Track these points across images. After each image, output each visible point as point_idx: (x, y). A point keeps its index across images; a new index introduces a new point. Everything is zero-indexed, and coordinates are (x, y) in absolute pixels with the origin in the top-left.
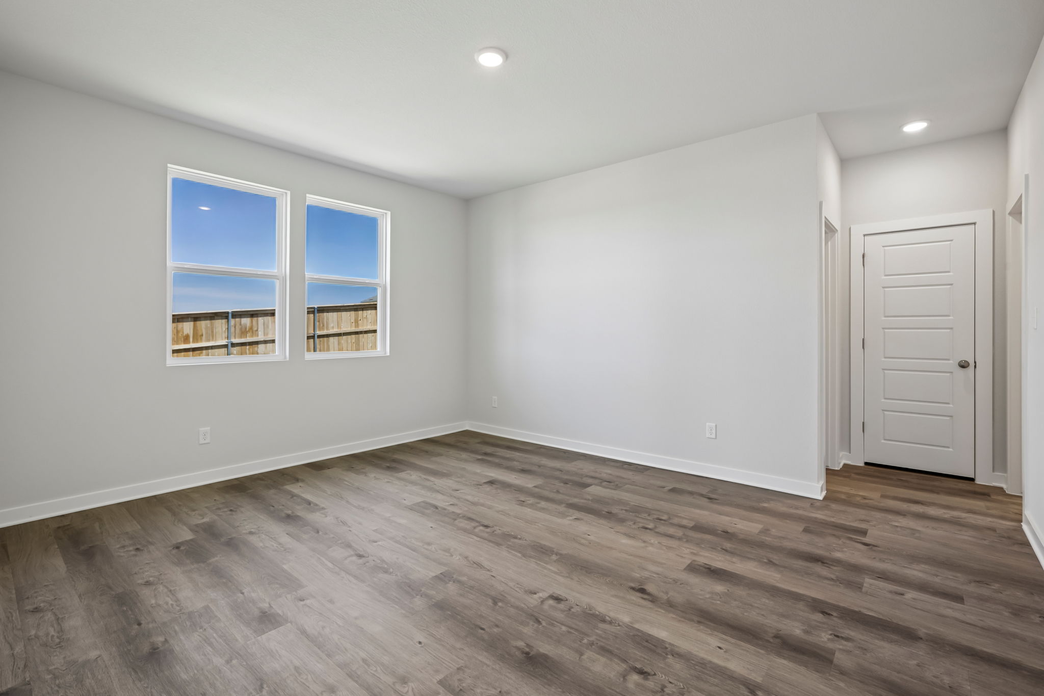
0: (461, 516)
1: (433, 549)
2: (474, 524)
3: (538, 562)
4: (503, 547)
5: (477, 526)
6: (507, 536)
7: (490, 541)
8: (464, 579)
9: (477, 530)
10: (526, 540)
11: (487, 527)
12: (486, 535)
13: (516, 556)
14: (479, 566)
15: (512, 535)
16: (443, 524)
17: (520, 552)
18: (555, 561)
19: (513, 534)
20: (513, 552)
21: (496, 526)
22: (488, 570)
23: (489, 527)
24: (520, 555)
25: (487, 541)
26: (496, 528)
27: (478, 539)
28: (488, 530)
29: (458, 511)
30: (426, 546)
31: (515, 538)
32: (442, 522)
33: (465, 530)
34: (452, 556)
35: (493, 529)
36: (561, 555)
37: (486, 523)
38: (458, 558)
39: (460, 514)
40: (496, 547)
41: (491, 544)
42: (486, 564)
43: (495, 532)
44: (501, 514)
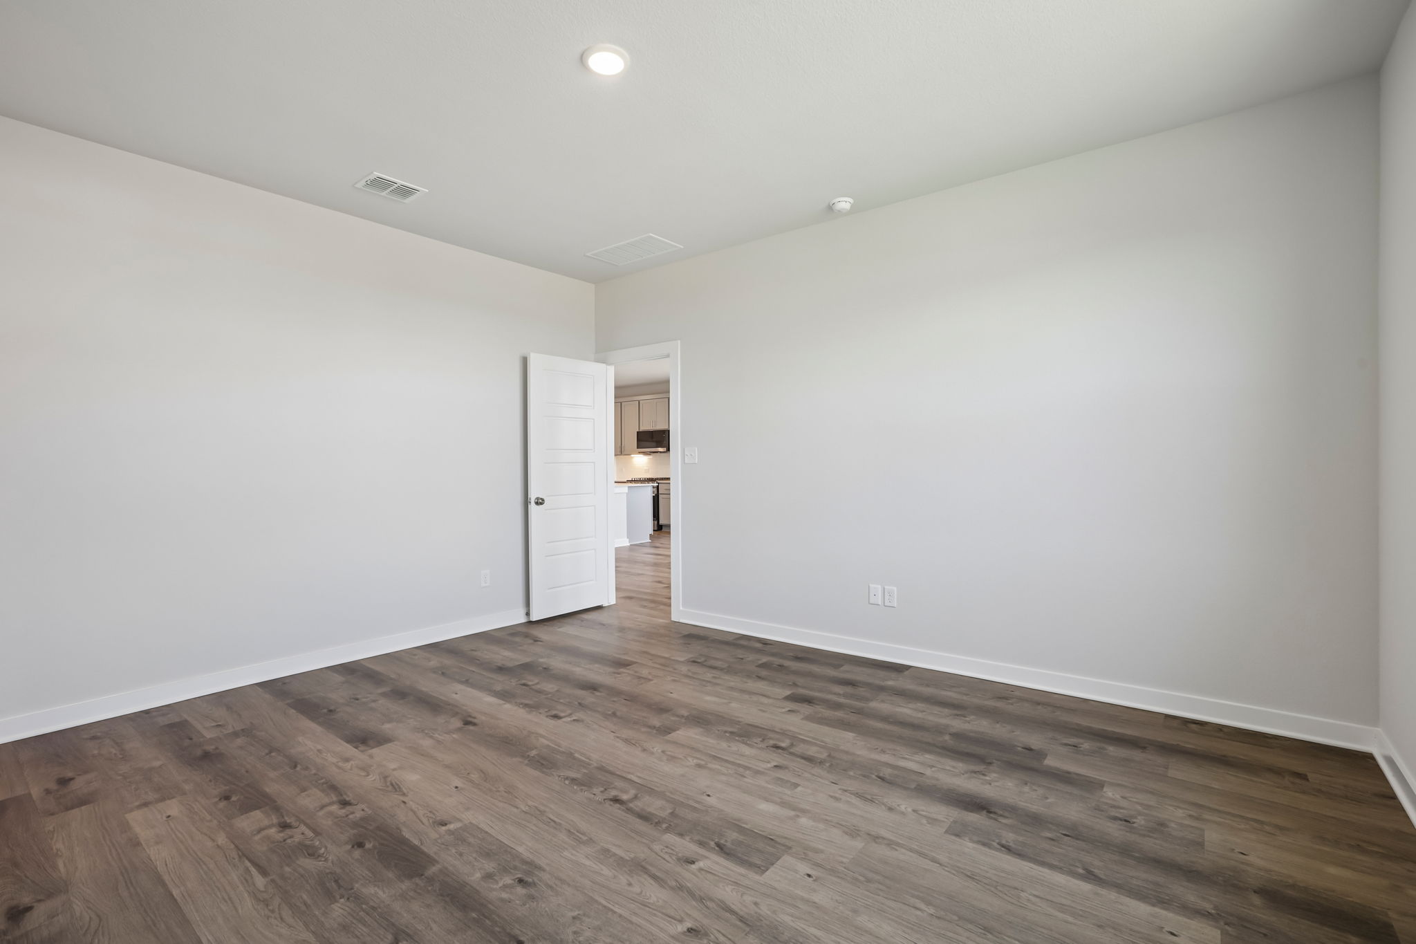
0: (664, 826)
1: (690, 759)
2: (637, 805)
3: (556, 747)
4: (595, 765)
5: (631, 800)
6: (585, 783)
7: (612, 773)
8: (644, 729)
9: (632, 792)
10: (559, 776)
11: (616, 800)
12: (619, 783)
13: (582, 754)
14: (627, 741)
15: (577, 785)
16: (691, 803)
17: (574, 758)
18: (536, 748)
19: (575, 787)
20: (584, 759)
21: (600, 803)
22: (618, 737)
23: (611, 800)
24: (576, 755)
25: (618, 773)
26: (600, 798)
27: (629, 776)
28: (613, 793)
29: (670, 838)
30: (703, 763)
31: (573, 780)
32: (695, 809)
33: (651, 791)
34: (663, 752)
35: (606, 796)
36: (523, 756)
37: (616, 809)
38: (655, 749)
39: (668, 830)
40: (604, 765)
41: (611, 769)
42: (620, 744)
43: (602, 789)
44: (583, 834)
